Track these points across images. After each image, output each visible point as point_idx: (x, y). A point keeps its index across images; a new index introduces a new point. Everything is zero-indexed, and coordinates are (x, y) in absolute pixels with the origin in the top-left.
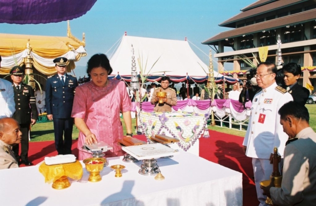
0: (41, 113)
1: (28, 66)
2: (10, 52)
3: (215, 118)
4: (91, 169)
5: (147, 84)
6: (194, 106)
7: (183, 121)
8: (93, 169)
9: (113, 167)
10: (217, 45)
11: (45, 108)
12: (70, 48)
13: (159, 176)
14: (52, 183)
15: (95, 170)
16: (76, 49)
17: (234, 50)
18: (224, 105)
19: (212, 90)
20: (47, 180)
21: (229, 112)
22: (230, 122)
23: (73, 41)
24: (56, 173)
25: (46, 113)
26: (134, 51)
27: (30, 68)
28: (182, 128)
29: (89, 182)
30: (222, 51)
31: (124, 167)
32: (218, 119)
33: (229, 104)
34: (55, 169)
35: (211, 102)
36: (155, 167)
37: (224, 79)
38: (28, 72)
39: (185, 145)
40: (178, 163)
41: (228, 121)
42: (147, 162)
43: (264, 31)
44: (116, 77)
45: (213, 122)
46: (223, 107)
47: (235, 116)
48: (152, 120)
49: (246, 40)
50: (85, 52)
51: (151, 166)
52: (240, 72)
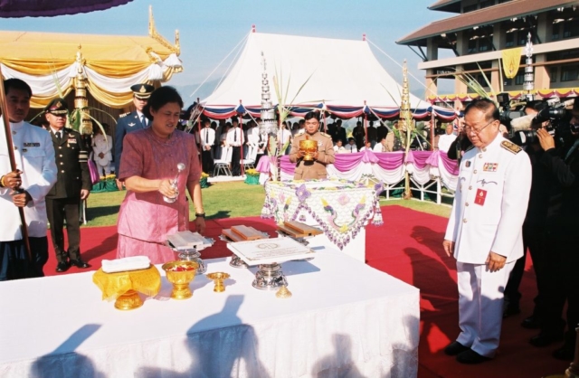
0: (104, 175)
1: (79, 93)
2: (48, 67)
3: (411, 184)
4: (174, 279)
5: (294, 120)
6: (372, 163)
7: (337, 197)
8: (178, 280)
9: (210, 276)
10: (425, 45)
11: (111, 166)
12: (154, 59)
13: (283, 292)
14: (115, 301)
15: (181, 279)
16: (163, 60)
17: (458, 55)
18: (427, 161)
19: (406, 133)
20: (106, 295)
21: (437, 174)
22: (439, 193)
23: (159, 45)
24: (118, 285)
25: (113, 176)
26: (265, 64)
27: (83, 98)
28: (334, 209)
29: (171, 299)
30: (435, 57)
31: (227, 276)
32: (416, 187)
33: (437, 161)
34: (117, 278)
35: (404, 155)
36: (278, 277)
37: (433, 112)
38: (80, 104)
39: (340, 237)
40: (318, 270)
41: (436, 190)
42: (265, 269)
43: (515, 19)
44: (236, 108)
45: (408, 193)
46: (425, 165)
47: (446, 181)
48: (285, 195)
49: (480, 35)
50: (179, 64)
51: (272, 275)
52: (467, 98)
